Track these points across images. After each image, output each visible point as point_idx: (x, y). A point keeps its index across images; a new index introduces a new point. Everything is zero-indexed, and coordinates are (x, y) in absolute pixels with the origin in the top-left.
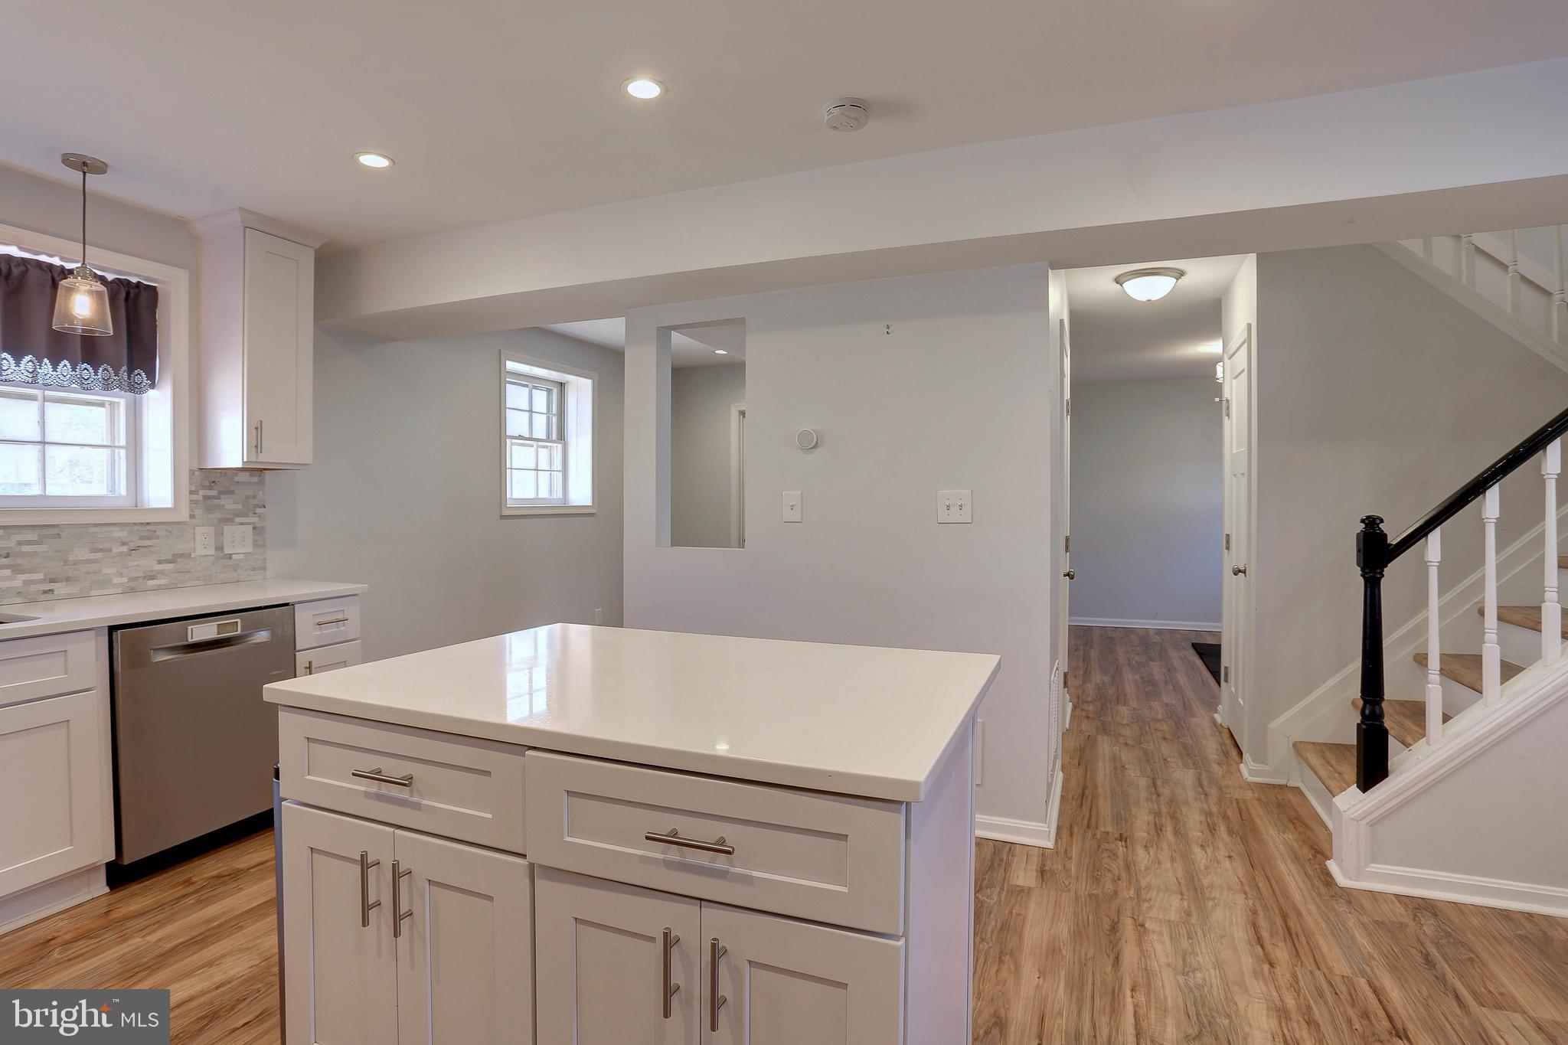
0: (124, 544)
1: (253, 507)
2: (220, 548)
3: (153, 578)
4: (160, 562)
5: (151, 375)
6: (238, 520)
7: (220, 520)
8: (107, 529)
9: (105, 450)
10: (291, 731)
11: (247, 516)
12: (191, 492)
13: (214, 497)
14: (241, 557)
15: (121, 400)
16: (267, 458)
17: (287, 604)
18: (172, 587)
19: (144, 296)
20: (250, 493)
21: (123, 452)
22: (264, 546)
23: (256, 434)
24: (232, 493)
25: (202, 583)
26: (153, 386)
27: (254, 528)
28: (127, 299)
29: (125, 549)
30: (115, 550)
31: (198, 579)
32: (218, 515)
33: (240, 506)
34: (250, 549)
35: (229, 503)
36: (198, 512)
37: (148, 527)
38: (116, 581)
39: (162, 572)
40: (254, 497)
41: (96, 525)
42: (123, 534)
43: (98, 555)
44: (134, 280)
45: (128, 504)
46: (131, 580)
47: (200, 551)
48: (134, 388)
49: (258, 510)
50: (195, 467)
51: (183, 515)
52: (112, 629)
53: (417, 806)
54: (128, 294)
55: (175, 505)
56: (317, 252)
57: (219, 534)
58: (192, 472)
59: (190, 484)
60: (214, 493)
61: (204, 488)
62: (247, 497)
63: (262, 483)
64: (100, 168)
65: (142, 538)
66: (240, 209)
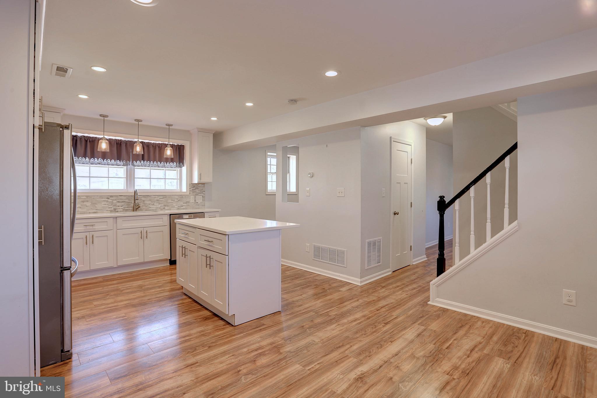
0: (177, 199)
1: (202, 192)
2: (195, 201)
3: (182, 206)
4: (184, 203)
5: (183, 164)
6: (199, 195)
7: (195, 195)
8: (174, 196)
9: (176, 180)
10: (178, 226)
11: (201, 194)
12: (190, 189)
13: (194, 190)
14: (200, 203)
15: (179, 169)
16: (203, 181)
17: (203, 213)
18: (186, 209)
19: (182, 147)
20: (202, 189)
21: (179, 180)
22: (204, 200)
23: (200, 176)
24: (198, 189)
25: (192, 208)
26: (183, 166)
27: (202, 196)
28: (179, 148)
29: (177, 200)
30: (176, 200)
31: (191, 207)
32: (195, 194)
33: (199, 192)
34: (202, 201)
35: (197, 191)
36: (191, 193)
37: (182, 196)
38: (176, 207)
39: (184, 205)
40: (203, 189)
41: (172, 195)
42: (177, 197)
43: (173, 201)
44: (180, 145)
45: (179, 191)
46: (178, 207)
47: (191, 201)
48: (180, 167)
49: (203, 192)
50: (190, 183)
51: (188, 193)
52: (170, 215)
53: (188, 238)
54: (179, 147)
55: (187, 191)
56: (214, 134)
57: (195, 198)
58: (190, 184)
59: (190, 187)
60: (194, 189)
61: (192, 187)
62: (201, 189)
63: (204, 186)
64: (172, 125)
65: (180, 198)
66: (197, 128)
